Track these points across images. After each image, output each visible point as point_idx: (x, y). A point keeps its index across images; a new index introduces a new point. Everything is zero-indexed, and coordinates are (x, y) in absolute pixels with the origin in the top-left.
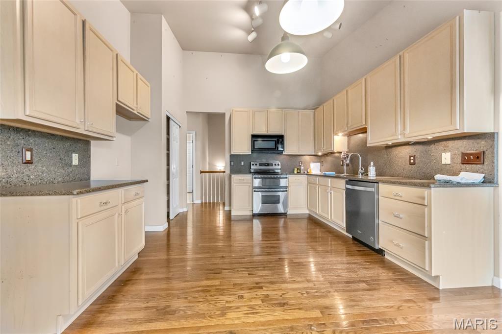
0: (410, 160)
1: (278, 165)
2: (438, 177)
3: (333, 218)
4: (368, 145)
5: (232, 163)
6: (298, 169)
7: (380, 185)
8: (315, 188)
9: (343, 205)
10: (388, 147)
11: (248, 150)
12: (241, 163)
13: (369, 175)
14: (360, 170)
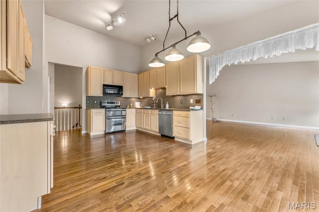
0: (181, 101)
1: (119, 103)
2: (191, 108)
3: (152, 128)
4: (166, 95)
5: (88, 102)
6: (129, 105)
7: (174, 111)
8: (142, 115)
9: (157, 122)
10: (173, 96)
11: (101, 93)
12: (94, 102)
13: (166, 108)
14: (162, 106)
